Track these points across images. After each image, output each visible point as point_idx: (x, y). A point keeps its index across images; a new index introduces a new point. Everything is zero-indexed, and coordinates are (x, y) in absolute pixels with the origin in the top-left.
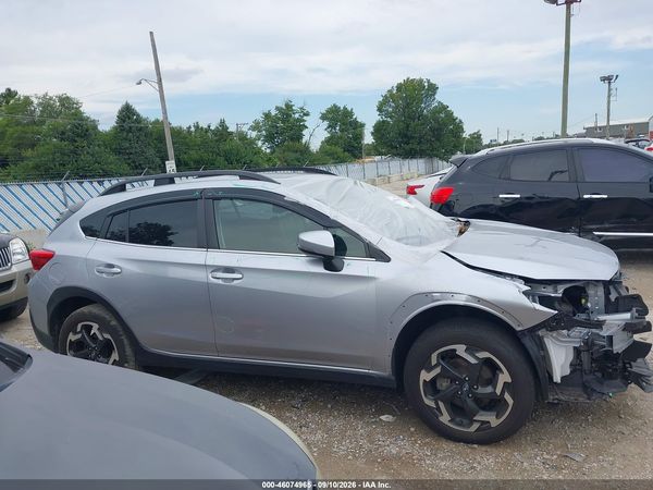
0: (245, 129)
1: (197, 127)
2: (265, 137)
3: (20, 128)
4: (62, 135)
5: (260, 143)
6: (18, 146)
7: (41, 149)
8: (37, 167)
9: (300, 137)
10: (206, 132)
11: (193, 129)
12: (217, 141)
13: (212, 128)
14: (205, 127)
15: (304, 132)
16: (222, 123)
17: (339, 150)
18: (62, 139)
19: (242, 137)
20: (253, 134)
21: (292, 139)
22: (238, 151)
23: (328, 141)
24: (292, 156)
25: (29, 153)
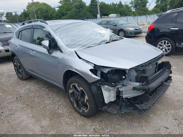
0: (128, 4)
1: (113, 4)
2: (134, 6)
3: (67, 5)
4: (77, 7)
5: (132, 8)
6: (66, 11)
7: (71, 11)
8: (70, 16)
9: (145, 5)
10: (116, 5)
11: (112, 4)
12: (118, 8)
13: (117, 4)
14: (115, 3)
15: (147, 4)
16: (120, 2)
17: (159, 10)
18: (77, 8)
19: (127, 6)
20: (130, 5)
21: (143, 6)
22: (124, 11)
23: (156, 7)
24: (142, 12)
25: (68, 12)
